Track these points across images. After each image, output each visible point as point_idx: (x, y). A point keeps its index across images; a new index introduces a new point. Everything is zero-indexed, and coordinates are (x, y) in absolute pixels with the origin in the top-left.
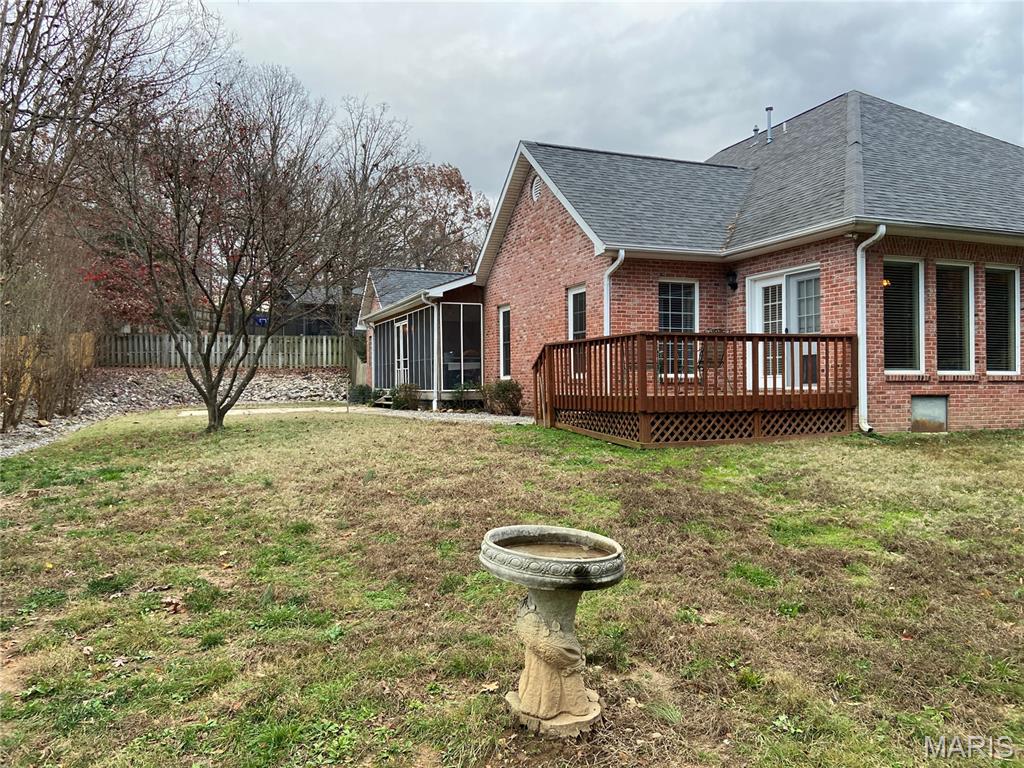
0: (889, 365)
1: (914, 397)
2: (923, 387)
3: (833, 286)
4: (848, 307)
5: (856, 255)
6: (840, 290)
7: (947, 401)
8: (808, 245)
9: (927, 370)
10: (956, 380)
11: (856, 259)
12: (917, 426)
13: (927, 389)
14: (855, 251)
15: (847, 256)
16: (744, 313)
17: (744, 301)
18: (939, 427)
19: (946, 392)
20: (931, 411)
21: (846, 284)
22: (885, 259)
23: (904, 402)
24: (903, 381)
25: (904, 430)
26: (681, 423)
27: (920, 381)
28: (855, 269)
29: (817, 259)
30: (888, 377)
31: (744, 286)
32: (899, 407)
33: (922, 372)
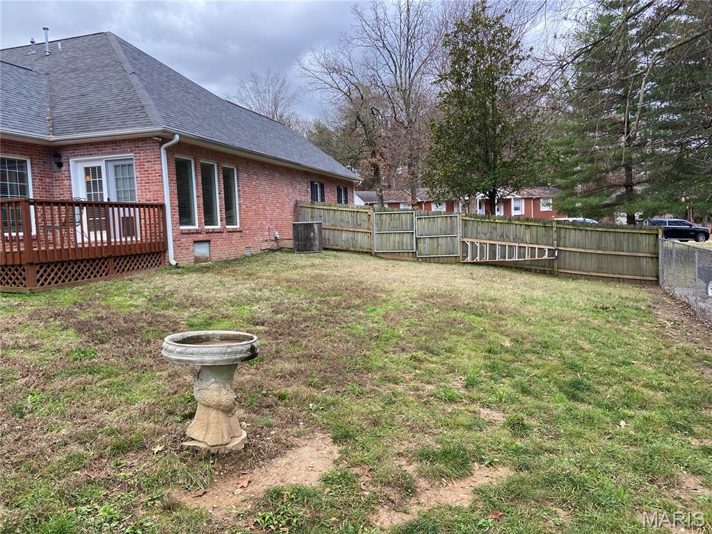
0: (181, 224)
1: (195, 242)
2: (199, 236)
3: (144, 171)
4: (158, 185)
5: (160, 152)
6: (150, 173)
7: (210, 244)
8: (124, 141)
9: (199, 226)
10: (213, 232)
11: (160, 154)
12: (197, 260)
13: (201, 237)
14: (160, 149)
15: (154, 152)
16: (70, 185)
17: (70, 177)
18: (206, 260)
19: (209, 238)
20: (202, 250)
21: (155, 170)
22: (176, 156)
23: (190, 245)
24: (189, 233)
25: (191, 262)
26: (59, 269)
27: (198, 232)
28: (161, 161)
29: (132, 151)
30: (182, 230)
31: (69, 165)
32: (188, 249)
33: (196, 227)
